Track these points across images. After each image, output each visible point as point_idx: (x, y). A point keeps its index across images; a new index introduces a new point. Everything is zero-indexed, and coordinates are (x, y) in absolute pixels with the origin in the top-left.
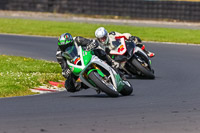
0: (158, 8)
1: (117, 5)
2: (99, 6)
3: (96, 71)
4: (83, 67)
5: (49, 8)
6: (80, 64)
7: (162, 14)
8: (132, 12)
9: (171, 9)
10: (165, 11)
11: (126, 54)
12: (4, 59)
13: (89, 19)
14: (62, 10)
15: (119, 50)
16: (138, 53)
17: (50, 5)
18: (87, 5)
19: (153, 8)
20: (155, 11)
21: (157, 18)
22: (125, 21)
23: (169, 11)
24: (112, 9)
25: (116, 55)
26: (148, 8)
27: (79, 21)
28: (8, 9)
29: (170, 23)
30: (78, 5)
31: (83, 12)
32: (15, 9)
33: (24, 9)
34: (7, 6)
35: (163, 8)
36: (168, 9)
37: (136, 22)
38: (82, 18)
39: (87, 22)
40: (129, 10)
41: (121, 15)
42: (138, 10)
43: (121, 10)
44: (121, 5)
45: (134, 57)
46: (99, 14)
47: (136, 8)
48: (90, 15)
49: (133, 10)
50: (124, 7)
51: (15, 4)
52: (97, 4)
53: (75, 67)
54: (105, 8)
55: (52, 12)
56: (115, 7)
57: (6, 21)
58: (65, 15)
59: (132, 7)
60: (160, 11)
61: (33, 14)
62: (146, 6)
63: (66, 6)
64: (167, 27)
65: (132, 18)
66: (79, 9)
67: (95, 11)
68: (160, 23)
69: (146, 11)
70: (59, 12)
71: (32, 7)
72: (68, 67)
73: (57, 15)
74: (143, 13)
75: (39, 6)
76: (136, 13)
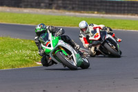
0: (125, 6)
1: (97, 4)
2: (84, 5)
3: (61, 51)
4: (52, 48)
5: (49, 6)
6: (50, 46)
7: (128, 10)
8: (106, 9)
9: (134, 7)
10: (130, 8)
11: (100, 39)
12: (18, 41)
13: (77, 14)
14: (58, 8)
15: (95, 37)
16: (109, 39)
17: (50, 4)
18: (75, 4)
19: (121, 6)
20: (123, 8)
21: (124, 13)
22: (102, 15)
23: (132, 8)
24: (93, 7)
25: (93, 40)
26: (118, 6)
27: (70, 15)
28: (21, 7)
29: (133, 17)
30: (70, 4)
31: (73, 9)
32: (26, 7)
33: (32, 7)
34: (21, 5)
35: (128, 6)
36: (132, 7)
37: (110, 16)
38: (72, 13)
39: (76, 16)
40: (105, 7)
41: (99, 11)
42: (111, 8)
43: (99, 7)
44: (99, 4)
45: (105, 41)
46: (84, 10)
47: (110, 6)
48: (77, 11)
49: (108, 7)
50: (101, 5)
51: (26, 3)
52: (82, 3)
53: (46, 48)
54: (88, 6)
55: (51, 9)
56: (95, 5)
57: (20, 15)
58: (61, 11)
59: (106, 6)
60: (126, 8)
61: (39, 10)
62: (116, 5)
63: (61, 5)
64: (131, 20)
65: (107, 13)
66: (70, 7)
67: (81, 8)
68: (125, 16)
69: (116, 8)
70: (56, 9)
71: (38, 6)
72: (42, 48)
73: (56, 11)
74: (114, 10)
75: (42, 5)
76: (109, 9)
